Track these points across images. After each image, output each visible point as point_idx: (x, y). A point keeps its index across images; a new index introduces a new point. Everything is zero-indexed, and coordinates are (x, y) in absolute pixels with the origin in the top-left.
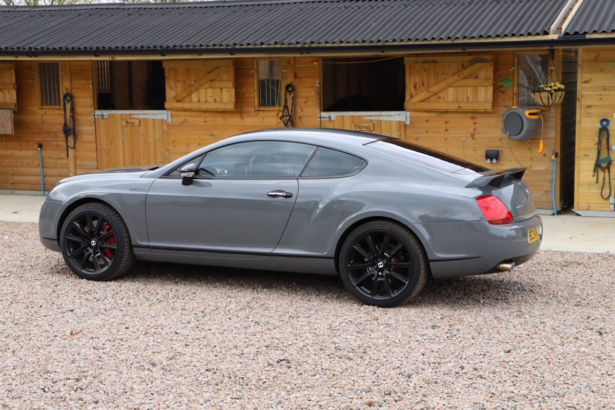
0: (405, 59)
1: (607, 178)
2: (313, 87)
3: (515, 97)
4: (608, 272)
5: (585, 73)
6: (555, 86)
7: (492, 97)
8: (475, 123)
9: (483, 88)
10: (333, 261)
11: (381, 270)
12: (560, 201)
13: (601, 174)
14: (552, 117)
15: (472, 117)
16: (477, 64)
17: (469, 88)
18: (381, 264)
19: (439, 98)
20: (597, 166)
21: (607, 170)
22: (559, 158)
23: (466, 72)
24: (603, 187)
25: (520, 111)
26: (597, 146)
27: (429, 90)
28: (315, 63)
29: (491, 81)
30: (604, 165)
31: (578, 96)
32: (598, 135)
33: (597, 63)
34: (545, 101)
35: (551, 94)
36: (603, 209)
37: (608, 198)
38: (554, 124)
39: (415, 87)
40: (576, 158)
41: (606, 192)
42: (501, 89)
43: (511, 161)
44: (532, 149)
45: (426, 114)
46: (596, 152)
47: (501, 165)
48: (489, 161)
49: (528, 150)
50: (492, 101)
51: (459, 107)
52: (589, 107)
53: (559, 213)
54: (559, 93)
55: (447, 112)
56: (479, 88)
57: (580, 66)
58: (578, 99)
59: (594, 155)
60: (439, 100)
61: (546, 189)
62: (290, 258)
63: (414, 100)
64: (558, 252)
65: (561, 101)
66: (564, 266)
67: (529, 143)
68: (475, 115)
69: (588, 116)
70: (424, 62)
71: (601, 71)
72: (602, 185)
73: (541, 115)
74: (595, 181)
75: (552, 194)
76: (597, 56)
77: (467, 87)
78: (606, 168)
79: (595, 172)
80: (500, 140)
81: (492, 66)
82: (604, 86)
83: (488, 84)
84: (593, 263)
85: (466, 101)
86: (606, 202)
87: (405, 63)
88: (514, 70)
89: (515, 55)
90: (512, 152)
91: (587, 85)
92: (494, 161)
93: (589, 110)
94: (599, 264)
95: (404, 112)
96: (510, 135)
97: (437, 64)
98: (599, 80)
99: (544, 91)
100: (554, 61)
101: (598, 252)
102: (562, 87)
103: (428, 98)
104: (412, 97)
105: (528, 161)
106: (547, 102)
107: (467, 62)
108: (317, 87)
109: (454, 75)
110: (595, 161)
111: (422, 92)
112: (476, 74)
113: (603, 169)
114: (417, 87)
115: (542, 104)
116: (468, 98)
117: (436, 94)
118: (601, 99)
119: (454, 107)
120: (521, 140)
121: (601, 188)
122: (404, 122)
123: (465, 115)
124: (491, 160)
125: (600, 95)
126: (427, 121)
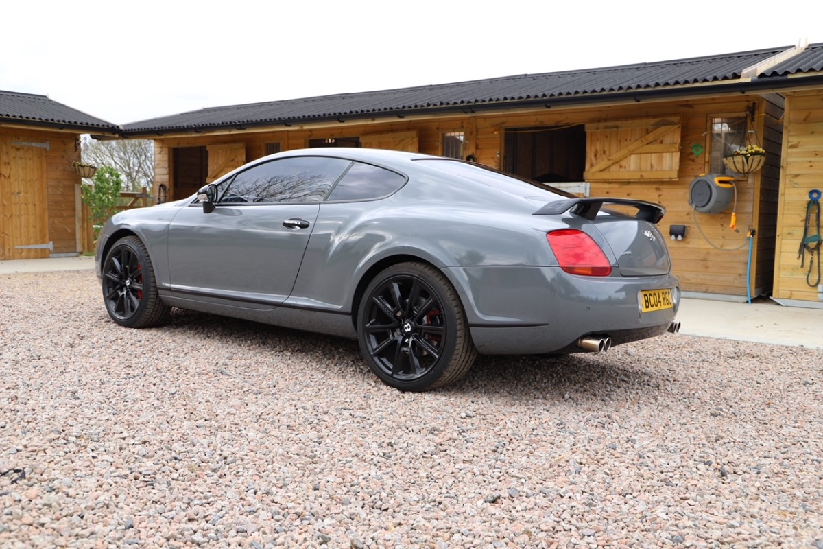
0: (586, 125)
1: (815, 261)
2: (493, 158)
3: (706, 165)
4: (790, 370)
5: (792, 136)
6: (752, 148)
7: (678, 164)
8: (660, 196)
9: (668, 154)
10: (349, 318)
11: (408, 335)
12: (756, 288)
13: (808, 257)
14: (749, 188)
15: (656, 189)
16: (663, 127)
17: (653, 155)
18: (409, 327)
19: (621, 167)
20: (804, 246)
21: (816, 252)
22: (756, 236)
23: (650, 137)
24: (809, 272)
25: (708, 179)
26: (803, 223)
27: (610, 158)
28: (495, 133)
29: (677, 146)
30: (812, 245)
31: (783, 163)
32: (806, 209)
33: (808, 123)
34: (739, 167)
35: (747, 158)
36: (808, 298)
37: (816, 286)
38: (752, 197)
39: (596, 156)
40: (777, 237)
41: (814, 278)
42: (691, 157)
43: (700, 239)
44: (725, 225)
45: (606, 186)
46: (802, 230)
47: (688, 243)
48: (673, 237)
49: (720, 227)
50: (678, 168)
51: (641, 176)
52: (796, 176)
53: (754, 301)
54: (757, 158)
55: (629, 183)
56: (664, 154)
57: (786, 128)
58: (783, 167)
59: (800, 233)
60: (621, 169)
61: (740, 272)
62: (303, 311)
63: (594, 169)
64: (733, 340)
65: (759, 167)
66: (730, 358)
67: (722, 218)
68: (660, 187)
69: (794, 187)
70: (606, 127)
71: (813, 133)
72: (808, 269)
73: (734, 185)
74: (801, 264)
75: (746, 278)
76: (808, 116)
77: (651, 153)
78: (814, 249)
79: (800, 254)
80: (688, 214)
81: (680, 129)
82: (815, 151)
83: (674, 150)
84: (774, 356)
85: (649, 169)
86: (813, 290)
87: (586, 130)
88: (706, 135)
89: (708, 118)
90: (700, 228)
91: (794, 150)
92: (680, 237)
93: (796, 180)
94: (782, 359)
95: (584, 183)
96: (696, 206)
97: (619, 129)
98: (810, 143)
99: (738, 154)
100: (753, 123)
101: (787, 345)
102: (761, 150)
103: (609, 167)
104: (592, 166)
105: (719, 239)
106: (742, 168)
107: (652, 125)
108: (497, 158)
109: (636, 140)
110: (800, 241)
111: (603, 160)
112: (661, 139)
113: (811, 251)
114: (598, 155)
115: (736, 171)
116: (652, 166)
117: (617, 162)
118: (811, 166)
119: (637, 176)
120: (709, 212)
121: (807, 273)
122: (583, 194)
123: (649, 186)
124: (676, 237)
125: (810, 162)
126: (607, 193)
